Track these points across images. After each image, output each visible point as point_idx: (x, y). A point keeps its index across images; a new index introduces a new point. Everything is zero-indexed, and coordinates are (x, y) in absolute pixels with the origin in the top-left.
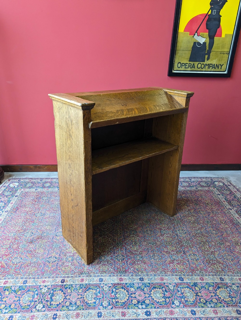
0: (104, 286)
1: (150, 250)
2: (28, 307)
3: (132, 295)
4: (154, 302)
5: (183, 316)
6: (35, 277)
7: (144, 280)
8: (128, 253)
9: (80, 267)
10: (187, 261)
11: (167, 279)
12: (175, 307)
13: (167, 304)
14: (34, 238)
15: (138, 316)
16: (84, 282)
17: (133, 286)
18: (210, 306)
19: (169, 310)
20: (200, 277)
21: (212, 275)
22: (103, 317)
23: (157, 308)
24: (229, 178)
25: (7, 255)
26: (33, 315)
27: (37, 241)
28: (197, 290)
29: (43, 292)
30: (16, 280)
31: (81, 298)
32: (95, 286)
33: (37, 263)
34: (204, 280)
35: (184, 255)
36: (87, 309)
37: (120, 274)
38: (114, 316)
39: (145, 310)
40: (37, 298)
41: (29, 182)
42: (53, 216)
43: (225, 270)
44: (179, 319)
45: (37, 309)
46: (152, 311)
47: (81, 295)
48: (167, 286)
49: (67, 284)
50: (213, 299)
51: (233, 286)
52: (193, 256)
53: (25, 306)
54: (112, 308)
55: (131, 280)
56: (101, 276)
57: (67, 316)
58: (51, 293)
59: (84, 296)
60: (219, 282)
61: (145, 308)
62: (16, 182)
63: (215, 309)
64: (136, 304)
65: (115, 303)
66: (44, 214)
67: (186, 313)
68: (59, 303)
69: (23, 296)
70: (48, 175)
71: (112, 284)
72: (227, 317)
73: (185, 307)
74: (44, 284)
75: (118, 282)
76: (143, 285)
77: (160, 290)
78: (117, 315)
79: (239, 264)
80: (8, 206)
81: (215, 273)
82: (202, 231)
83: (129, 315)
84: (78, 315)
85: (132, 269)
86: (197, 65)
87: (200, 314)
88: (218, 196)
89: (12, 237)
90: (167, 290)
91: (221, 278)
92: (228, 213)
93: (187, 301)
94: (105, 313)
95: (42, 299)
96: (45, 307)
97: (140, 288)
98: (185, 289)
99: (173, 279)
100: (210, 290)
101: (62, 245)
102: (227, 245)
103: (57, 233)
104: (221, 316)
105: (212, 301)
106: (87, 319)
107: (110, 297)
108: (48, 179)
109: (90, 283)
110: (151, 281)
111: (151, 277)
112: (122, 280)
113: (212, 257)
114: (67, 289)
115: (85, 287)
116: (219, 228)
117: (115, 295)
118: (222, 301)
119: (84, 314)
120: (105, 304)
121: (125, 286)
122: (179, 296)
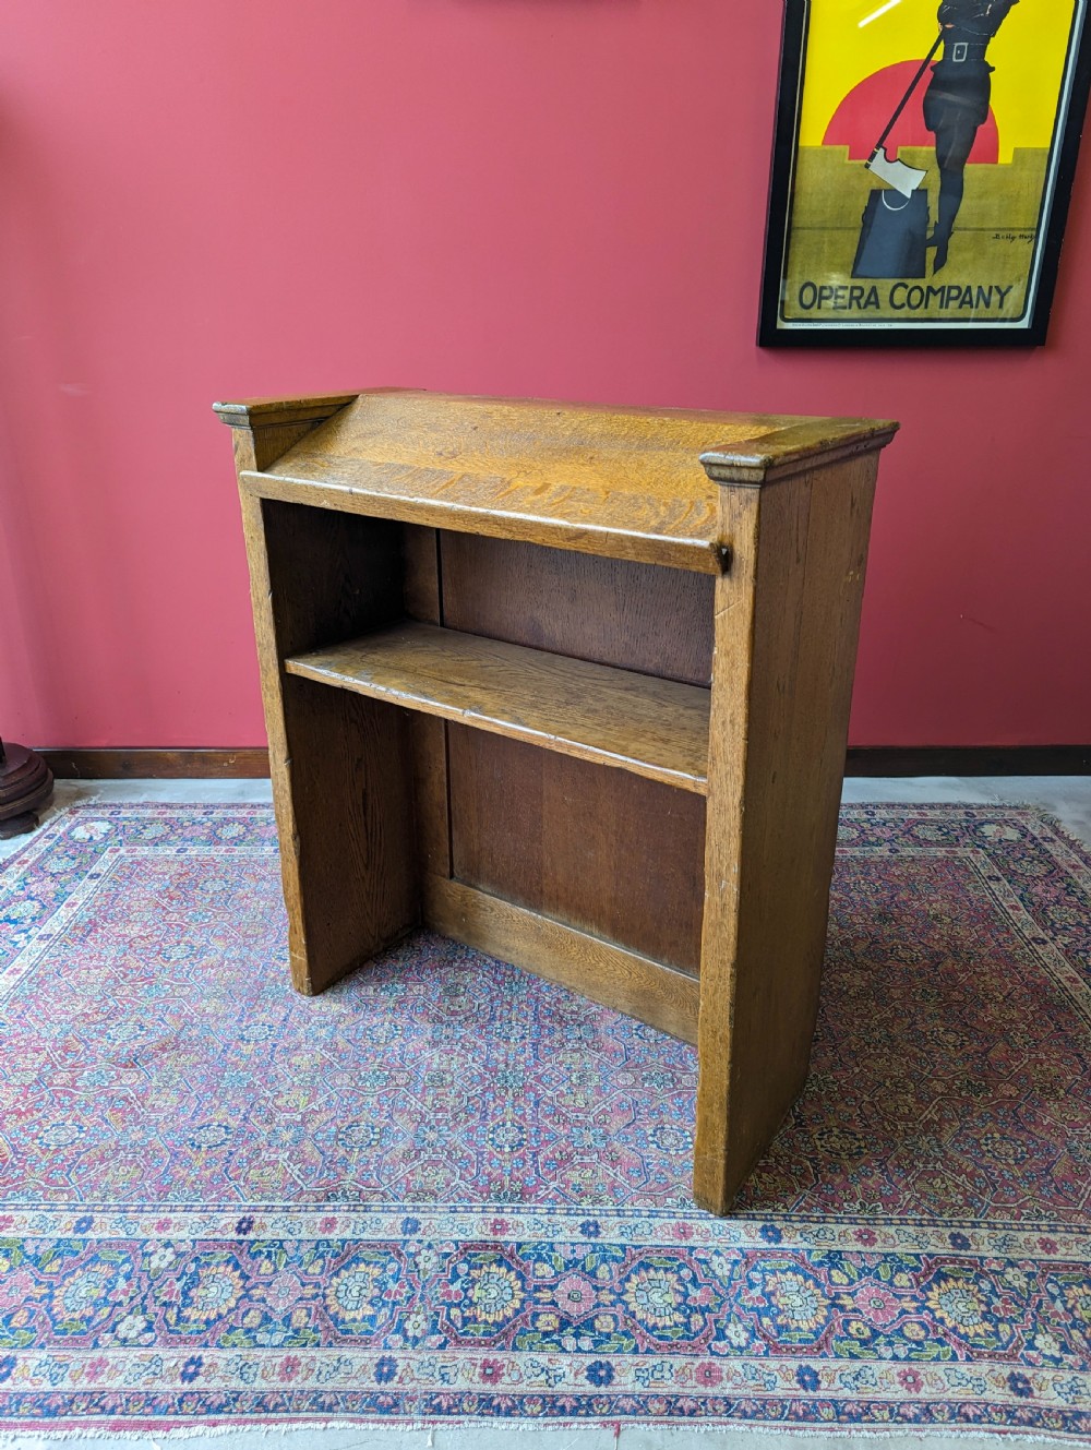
0: (419, 1253)
1: (646, 1107)
2: (84, 1327)
3: (540, 1291)
4: (634, 1328)
5: (760, 1393)
6: (127, 1206)
7: (599, 1233)
8: (546, 1116)
9: (328, 1168)
10: (808, 1159)
11: (708, 1231)
12: (726, 1350)
13: (693, 1338)
14: (143, 1047)
15: (553, 1384)
16: (337, 1231)
17: (550, 1257)
18: (888, 1354)
19: (698, 1362)
20: (861, 1227)
21: (915, 1220)
22: (401, 1380)
23: (646, 1352)
24: (1054, 808)
25: (24, 1113)
26: (101, 1359)
27: (156, 1060)
28: (838, 1285)
29: (153, 1266)
30: (48, 1215)
31: (315, 1297)
32: (380, 1251)
33: (142, 1148)
34: (876, 1240)
35: (798, 1132)
36: (334, 1344)
37: (499, 1205)
38: (446, 1377)
39: (589, 1360)
40: (125, 1292)
41: (154, 819)
42: (241, 960)
43: (980, 1200)
45: (121, 1336)
46: (620, 1365)
47: (315, 1287)
48: (705, 1262)
49: (261, 1238)
50: (909, 1325)
51: (1010, 1273)
52: (837, 1136)
53: (73, 1320)
54: (442, 1347)
55: (543, 1230)
56: (413, 1211)
57: (245, 1369)
58: (186, 1274)
59: (328, 1291)
60: (945, 1251)
61: (590, 1352)
62: (103, 820)
63: (910, 1369)
64: (555, 1331)
65: (459, 1325)
67: (772, 1378)
68: (215, 1313)
69: (66, 1282)
70: (242, 793)
71: (457, 1245)
72: (965, 1404)
73: (774, 1352)
74: (165, 1236)
75: (484, 1237)
76: (594, 1252)
77: (670, 1276)
78: (459, 1375)
79: (1049, 1178)
80: (56, 914)
81: (931, 1213)
82: (895, 1031)
83: (515, 1376)
84: (290, 1367)
85: (553, 1185)
86: (888, 293)
87: (838, 1384)
88: (991, 883)
89: (55, 1041)
90: (700, 1277)
91: (959, 1235)
92: (1024, 957)
93: (786, 1328)
94: (409, 1365)
95: (145, 1297)
96: (154, 1327)
97: (579, 1267)
98: (783, 1278)
99: (732, 1233)
100: (896, 1287)
101: (260, 1080)
102: (1004, 1096)
103: (248, 1027)
104: (933, 1397)
105: (900, 1332)
106: (329, 1386)
107: (441, 1300)
108: (239, 806)
109: (362, 1236)
110: (631, 1237)
111: (637, 1220)
112: (504, 1227)
113: (926, 1146)
114: (259, 1260)
115: (337, 1255)
116: (975, 1023)
117: (466, 1291)
118: (946, 1335)
119: (318, 1365)
120: (417, 1325)
121: (512, 1256)
122: (751, 1304)
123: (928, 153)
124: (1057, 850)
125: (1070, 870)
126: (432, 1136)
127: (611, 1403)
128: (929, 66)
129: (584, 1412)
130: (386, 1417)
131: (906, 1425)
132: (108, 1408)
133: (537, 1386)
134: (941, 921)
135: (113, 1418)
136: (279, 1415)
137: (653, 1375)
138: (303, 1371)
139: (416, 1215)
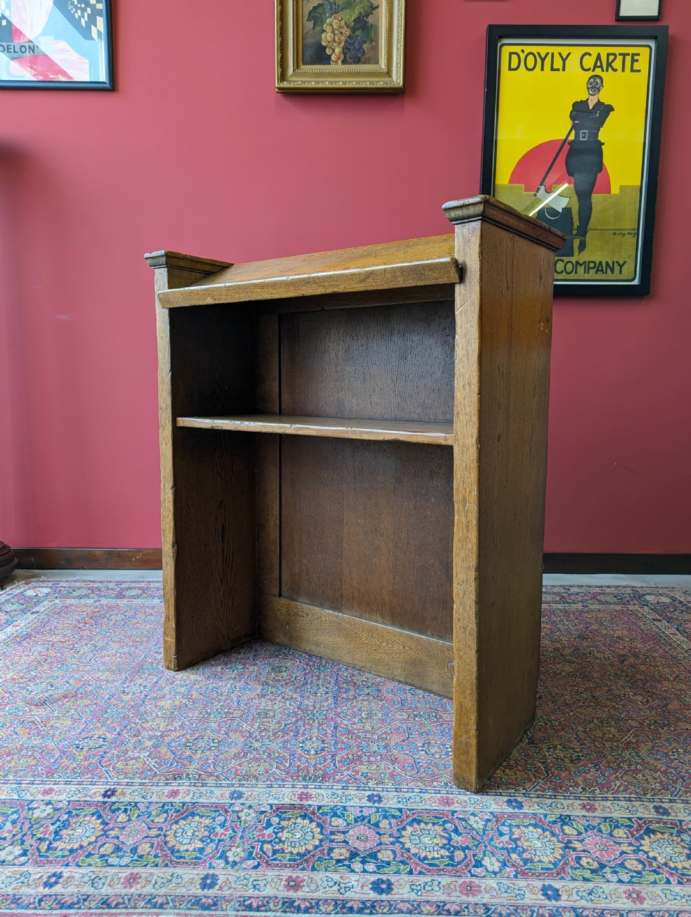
0: (242, 811)
1: (417, 731)
3: (335, 834)
4: (409, 858)
5: (512, 901)
6: (22, 780)
7: (382, 801)
8: (342, 735)
9: (177, 762)
10: (539, 762)
11: (466, 802)
12: (483, 874)
13: (456, 866)
14: (51, 696)
15: (344, 892)
16: (180, 797)
17: (343, 814)
18: (615, 878)
19: (460, 881)
20: (584, 802)
21: (625, 797)
22: (221, 888)
23: (419, 874)
27: (59, 702)
28: (569, 835)
29: (35, 816)
31: (157, 836)
32: (212, 809)
33: (40, 748)
34: (597, 809)
35: (531, 747)
36: (169, 865)
37: (305, 784)
38: (258, 887)
39: (373, 878)
40: (10, 832)
41: (81, 587)
42: (128, 653)
43: (673, 787)
44: (493, 907)
46: (398, 881)
47: (158, 830)
48: (464, 820)
49: (121, 801)
50: (629, 861)
52: (560, 750)
54: (256, 867)
55: (338, 799)
56: (239, 787)
57: (96, 880)
58: (60, 821)
59: (168, 833)
60: (651, 816)
61: (374, 872)
62: (46, 587)
63: (633, 889)
64: (345, 859)
65: (270, 855)
67: (522, 892)
68: (78, 844)
70: (143, 576)
71: (271, 806)
72: (681, 912)
73: (522, 875)
74: (47, 798)
75: (292, 802)
76: (377, 812)
77: (436, 827)
78: (268, 886)
80: (4, 630)
81: (636, 794)
82: (597, 694)
83: (313, 887)
84: (132, 880)
85: (346, 773)
87: (575, 897)
88: (655, 623)
90: (461, 829)
91: (660, 807)
92: (685, 658)
93: (531, 860)
94: (228, 879)
95: (25, 835)
96: (28, 853)
97: (366, 821)
98: (526, 830)
99: (484, 803)
100: (615, 837)
101: (133, 714)
102: (682, 729)
103: (128, 687)
104: (655, 907)
105: (622, 865)
106: (162, 891)
107: (256, 839)
108: (139, 582)
109: (198, 801)
110: (406, 804)
111: (410, 794)
112: (308, 796)
113: (628, 756)
114: (117, 813)
115: (178, 811)
116: (654, 691)
117: (276, 833)
118: (659, 867)
119: (155, 878)
120: (236, 854)
121: (313, 813)
122: (501, 845)
126: (257, 745)
127: (391, 906)
129: (368, 911)
130: (206, 912)
133: (332, 893)
134: (623, 640)
136: (119, 911)
137: (424, 889)
138: (142, 882)
139: (241, 789)
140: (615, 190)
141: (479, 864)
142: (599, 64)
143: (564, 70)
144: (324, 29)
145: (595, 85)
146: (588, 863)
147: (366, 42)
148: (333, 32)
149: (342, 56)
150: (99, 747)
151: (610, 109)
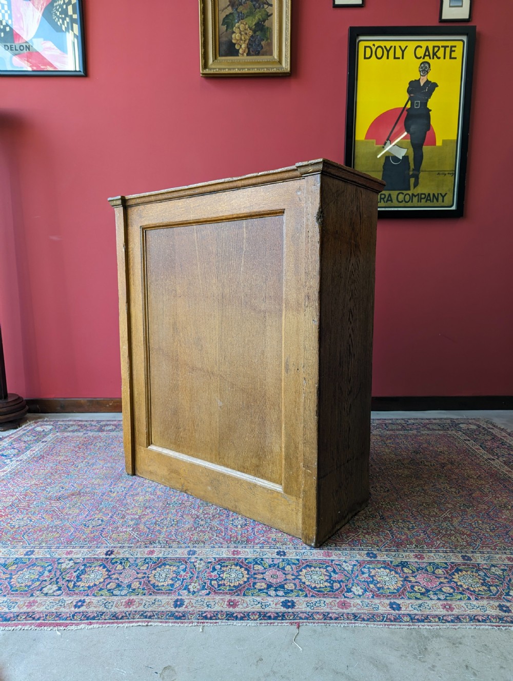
0: (196, 562)
2: (26, 589)
3: (256, 575)
4: (305, 587)
5: (370, 612)
6: (51, 546)
7: (286, 555)
9: (151, 534)
10: (387, 530)
11: (340, 554)
12: (352, 596)
13: (335, 592)
14: (63, 494)
15: (264, 608)
16: (155, 555)
17: (261, 563)
18: (436, 598)
19: (338, 600)
20: (416, 553)
21: (443, 551)
22: (186, 607)
23: (311, 597)
24: (492, 419)
25: (4, 516)
26: (34, 600)
27: (69, 498)
28: (407, 573)
29: (63, 567)
30: (12, 550)
31: (143, 578)
32: (176, 561)
33: (60, 527)
34: (424, 558)
35: (382, 521)
36: (153, 594)
37: (235, 545)
38: (210, 606)
39: (283, 599)
40: (48, 576)
41: (73, 424)
42: (112, 467)
43: (474, 544)
44: (359, 615)
45: (45, 592)
46: (298, 601)
47: (143, 574)
48: (339, 565)
49: (118, 557)
50: (445, 587)
51: (493, 569)
52: (401, 522)
53: (21, 586)
54: (208, 594)
55: (258, 554)
57: (106, 604)
58: (79, 570)
59: (150, 576)
60: (460, 561)
61: (283, 596)
62: (49, 425)
63: (447, 603)
64: (265, 589)
65: (216, 587)
66: (93, 464)
67: (377, 606)
68: (93, 583)
69: (19, 573)
70: (115, 417)
71: (215, 559)
72: (476, 615)
73: (377, 597)
74: (69, 557)
75: (228, 556)
76: (283, 561)
77: (322, 570)
78: (216, 605)
79: (508, 536)
80: (25, 453)
81: (450, 548)
82: (426, 488)
83: (245, 605)
84: (130, 603)
85: (262, 539)
86: (396, 196)
87: (410, 608)
88: (466, 442)
89: (21, 492)
90: (337, 571)
91: (466, 556)
92: (485, 464)
93: (383, 588)
94: (190, 601)
95: (58, 578)
96: (62, 589)
97: (276, 566)
98: (379, 570)
99: (352, 555)
100: (436, 574)
101: (119, 505)
102: (481, 509)
103: (114, 488)
104: (460, 613)
105: (440, 590)
106: (150, 609)
107: (207, 578)
108: (113, 421)
109: (167, 556)
110: (301, 556)
111: (304, 551)
112: (238, 553)
113: (445, 526)
114: (116, 565)
115: (155, 563)
116: (464, 485)
117: (219, 575)
118: (463, 591)
119: (144, 602)
120: (194, 587)
121: (242, 562)
122: (363, 580)
123: (408, 142)
124: (495, 431)
125: (503, 438)
126: (202, 523)
127: (294, 615)
128: (405, 109)
129: (281, 618)
130: (179, 621)
131: (447, 624)
132: (36, 618)
133: (257, 608)
134: (444, 453)
135: (38, 622)
136: (123, 621)
137: (315, 605)
138: (136, 604)
139: (194, 549)
140: (439, 143)
141: (349, 590)
142: (427, 54)
143: (403, 58)
144: (234, 30)
145: (425, 68)
146: (419, 589)
147: (263, 40)
148: (240, 33)
149: (247, 50)
150: (99, 525)
151: (435, 85)
